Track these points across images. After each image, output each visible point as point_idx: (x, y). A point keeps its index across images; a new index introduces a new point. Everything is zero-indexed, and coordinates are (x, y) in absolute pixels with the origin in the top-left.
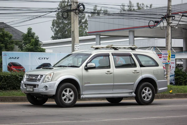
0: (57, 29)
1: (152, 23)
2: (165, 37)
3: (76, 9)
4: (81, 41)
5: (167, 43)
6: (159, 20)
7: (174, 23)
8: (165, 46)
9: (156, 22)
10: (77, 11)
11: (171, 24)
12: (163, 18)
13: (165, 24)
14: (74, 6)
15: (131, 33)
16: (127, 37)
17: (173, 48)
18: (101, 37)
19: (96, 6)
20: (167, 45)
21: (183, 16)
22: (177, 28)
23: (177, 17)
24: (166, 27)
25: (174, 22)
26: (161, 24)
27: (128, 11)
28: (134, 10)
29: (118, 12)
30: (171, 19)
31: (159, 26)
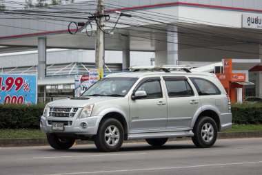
1: (74, 26)
2: (95, 48)
5: (97, 57)
6: (85, 21)
7: (108, 26)
8: (94, 61)
9: (80, 24)
11: (104, 28)
12: (91, 18)
13: (95, 27)
15: (42, 42)
16: (35, 47)
17: (107, 64)
20: (97, 61)
21: (122, 15)
22: (112, 33)
23: (113, 17)
24: (96, 32)
25: (107, 24)
26: (89, 28)
27: (37, 6)
28: (46, 5)
29: (22, 8)
30: (103, 19)
31: (84, 30)
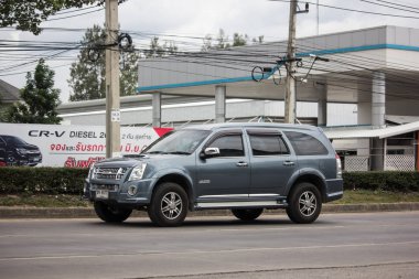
0: (81, 82)
1: (258, 74)
2: (284, 98)
3: (116, 44)
4: (123, 104)
5: (287, 110)
6: (273, 66)
7: (301, 72)
8: (283, 115)
9: (266, 70)
10: (117, 48)
11: (294, 75)
12: (280, 63)
13: (284, 72)
14: (111, 39)
15: (220, 91)
16: (213, 97)
17: (299, 119)
18: (163, 96)
19: (156, 39)
20: (287, 114)
21: (317, 59)
22: (305, 81)
23: (306, 61)
24: (286, 80)
25: (299, 70)
26: (276, 75)
27: (218, 48)
28: (228, 45)
30: (294, 63)
31: (271, 77)
